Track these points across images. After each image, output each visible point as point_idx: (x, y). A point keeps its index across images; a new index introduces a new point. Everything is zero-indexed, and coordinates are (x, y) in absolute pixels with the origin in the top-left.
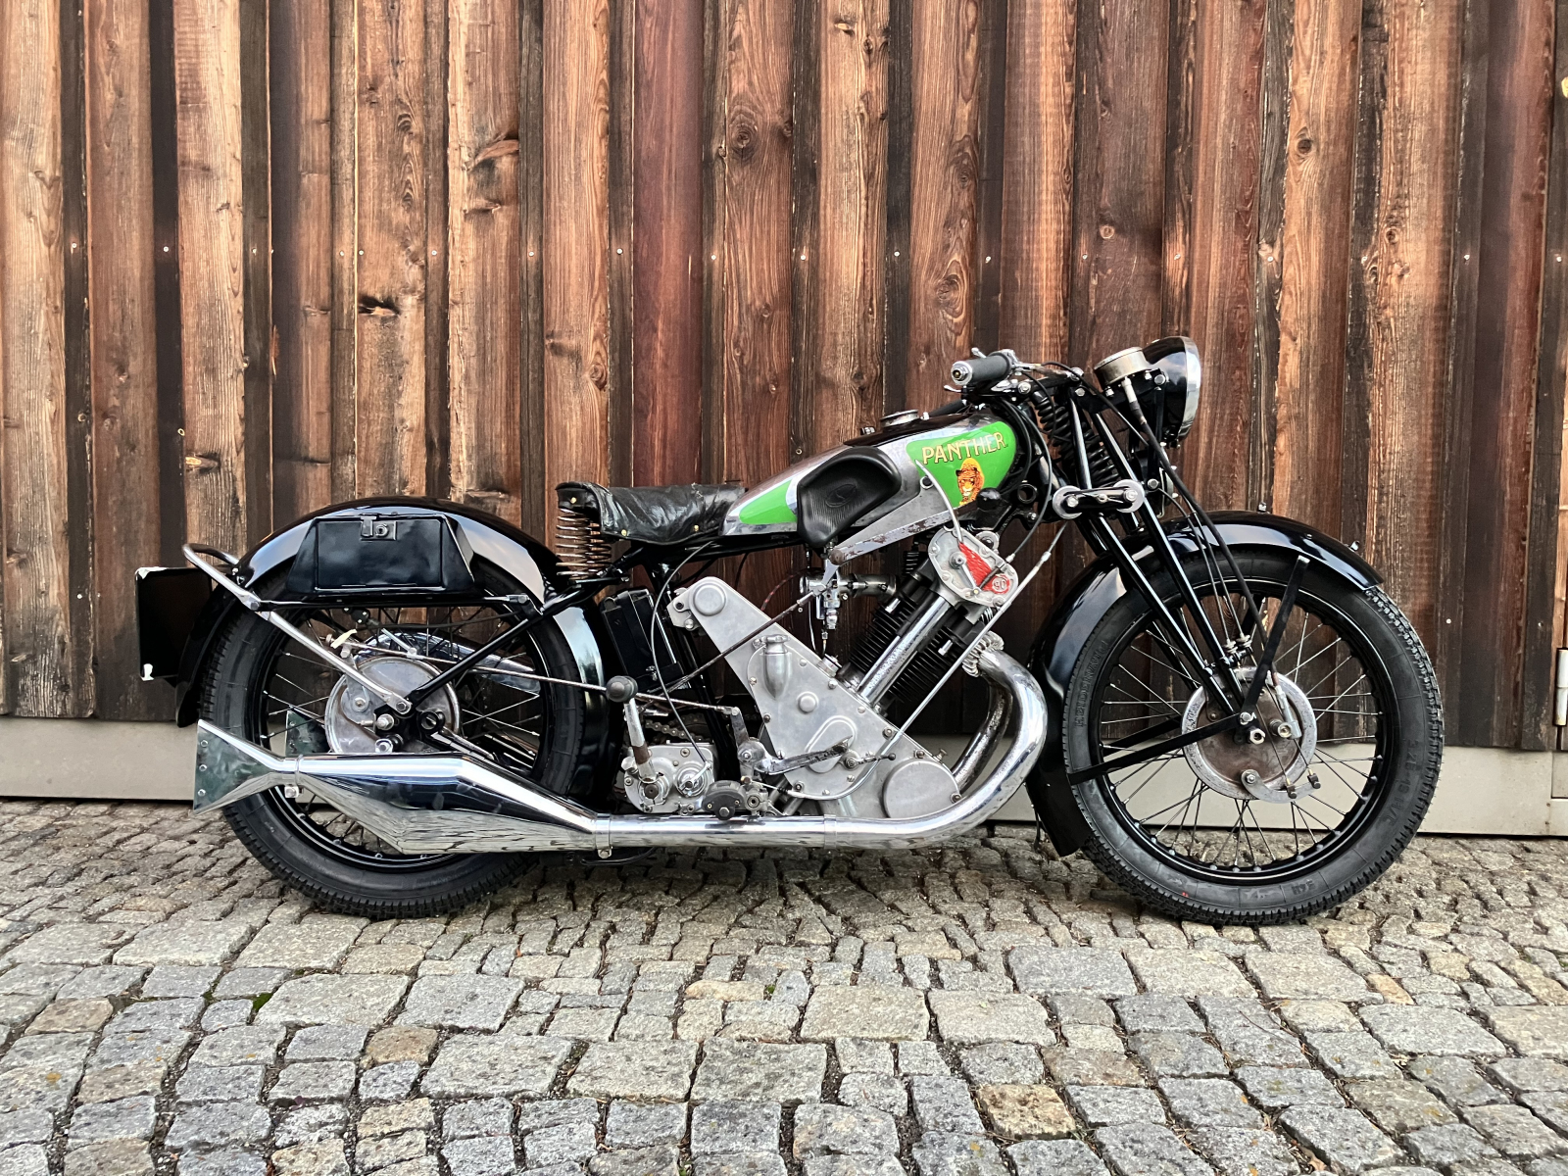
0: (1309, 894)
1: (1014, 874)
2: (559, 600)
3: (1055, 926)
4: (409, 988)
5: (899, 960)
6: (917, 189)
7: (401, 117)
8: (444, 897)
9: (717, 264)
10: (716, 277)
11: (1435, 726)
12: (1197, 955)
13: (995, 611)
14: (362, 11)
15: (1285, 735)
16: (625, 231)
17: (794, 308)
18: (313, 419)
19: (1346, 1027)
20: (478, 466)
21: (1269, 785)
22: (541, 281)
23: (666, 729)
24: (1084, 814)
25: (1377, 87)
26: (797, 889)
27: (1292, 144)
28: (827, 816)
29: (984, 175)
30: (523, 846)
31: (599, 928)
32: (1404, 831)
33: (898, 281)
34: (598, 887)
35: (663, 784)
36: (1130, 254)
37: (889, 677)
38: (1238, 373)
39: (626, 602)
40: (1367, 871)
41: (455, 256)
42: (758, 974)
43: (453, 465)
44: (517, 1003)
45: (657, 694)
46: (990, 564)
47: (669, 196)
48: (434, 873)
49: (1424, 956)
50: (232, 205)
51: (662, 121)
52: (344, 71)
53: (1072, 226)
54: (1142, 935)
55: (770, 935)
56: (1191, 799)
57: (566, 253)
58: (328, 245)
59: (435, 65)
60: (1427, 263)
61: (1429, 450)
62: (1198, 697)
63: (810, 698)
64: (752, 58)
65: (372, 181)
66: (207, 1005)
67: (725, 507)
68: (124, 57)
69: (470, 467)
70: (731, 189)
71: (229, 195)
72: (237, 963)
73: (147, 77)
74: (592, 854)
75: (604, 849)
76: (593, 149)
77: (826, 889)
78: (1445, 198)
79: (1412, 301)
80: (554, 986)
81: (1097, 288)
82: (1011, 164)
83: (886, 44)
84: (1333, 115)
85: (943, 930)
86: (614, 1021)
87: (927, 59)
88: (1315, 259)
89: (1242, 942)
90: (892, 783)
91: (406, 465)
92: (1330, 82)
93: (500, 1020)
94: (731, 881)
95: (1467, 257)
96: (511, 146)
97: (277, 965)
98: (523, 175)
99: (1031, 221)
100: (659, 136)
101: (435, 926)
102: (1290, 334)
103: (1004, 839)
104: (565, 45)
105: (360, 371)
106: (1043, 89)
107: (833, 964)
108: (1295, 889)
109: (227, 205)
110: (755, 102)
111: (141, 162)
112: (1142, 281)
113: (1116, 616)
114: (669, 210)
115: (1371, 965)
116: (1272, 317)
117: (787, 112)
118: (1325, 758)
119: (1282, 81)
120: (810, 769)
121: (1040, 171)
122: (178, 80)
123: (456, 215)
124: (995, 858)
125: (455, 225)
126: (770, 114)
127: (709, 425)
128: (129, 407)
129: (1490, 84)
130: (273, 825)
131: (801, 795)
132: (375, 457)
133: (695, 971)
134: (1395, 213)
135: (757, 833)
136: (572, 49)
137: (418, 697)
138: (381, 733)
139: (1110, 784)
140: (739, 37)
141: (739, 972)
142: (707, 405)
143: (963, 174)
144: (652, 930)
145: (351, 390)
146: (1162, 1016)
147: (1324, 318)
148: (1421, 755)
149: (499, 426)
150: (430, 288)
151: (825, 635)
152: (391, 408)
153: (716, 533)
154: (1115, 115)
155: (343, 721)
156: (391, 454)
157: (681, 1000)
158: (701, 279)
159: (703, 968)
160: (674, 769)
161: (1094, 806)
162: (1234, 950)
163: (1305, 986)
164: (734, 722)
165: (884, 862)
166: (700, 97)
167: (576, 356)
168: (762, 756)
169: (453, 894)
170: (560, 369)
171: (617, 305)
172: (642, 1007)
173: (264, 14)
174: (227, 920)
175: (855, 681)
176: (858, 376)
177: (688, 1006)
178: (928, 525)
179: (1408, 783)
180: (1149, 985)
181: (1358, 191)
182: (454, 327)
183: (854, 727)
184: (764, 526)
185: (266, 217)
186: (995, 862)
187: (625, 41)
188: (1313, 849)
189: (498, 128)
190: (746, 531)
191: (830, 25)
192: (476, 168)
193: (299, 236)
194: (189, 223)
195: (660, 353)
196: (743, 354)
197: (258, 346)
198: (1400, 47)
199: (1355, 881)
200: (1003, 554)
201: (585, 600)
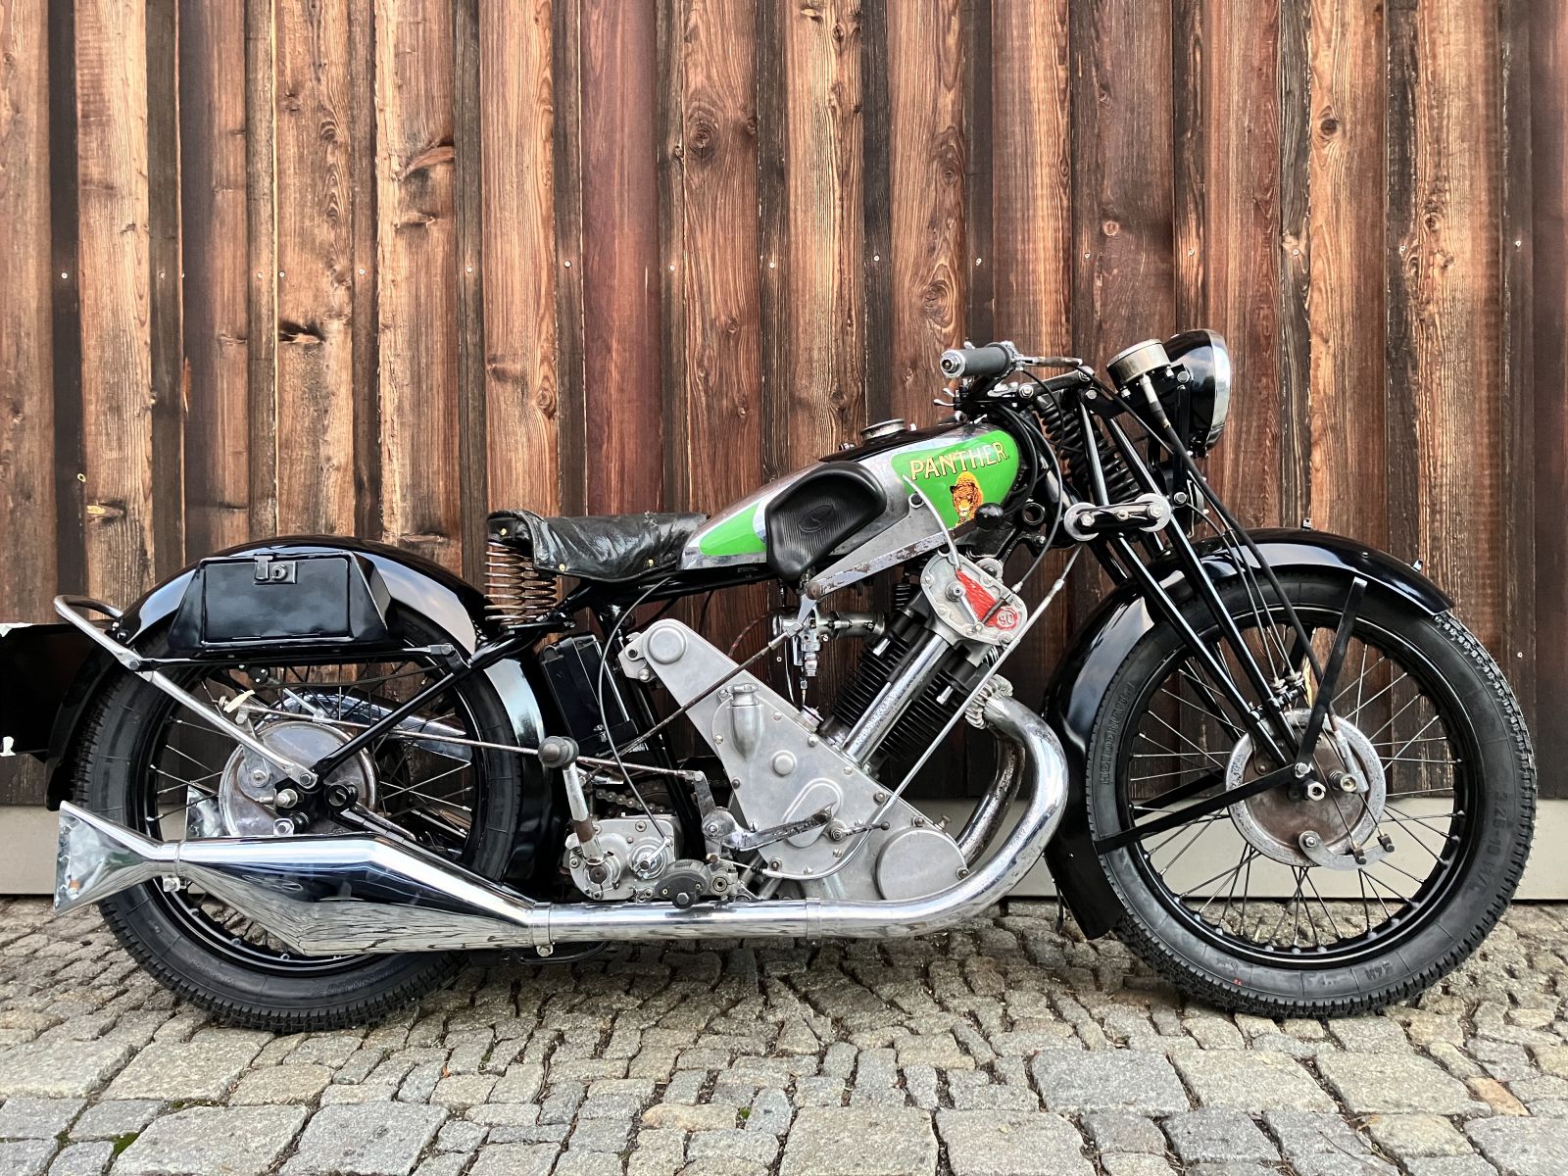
0: (1386, 979)
1: (1032, 959)
2: (490, 649)
3: (1084, 1023)
4: (306, 1122)
5: (900, 1072)
6: (897, 187)
7: (323, 125)
8: (361, 1005)
9: (676, 275)
10: (675, 289)
11: (1526, 774)
12: (1258, 1058)
13: (1000, 649)
14: (280, 11)
15: (1349, 788)
16: (574, 243)
17: (764, 324)
18: (230, 459)
19: (1450, 1148)
20: (414, 508)
21: (1332, 849)
22: (481, 299)
23: (621, 799)
24: (1116, 889)
25: (1407, 59)
26: (779, 984)
27: (1315, 124)
28: (809, 900)
29: (972, 168)
30: (454, 944)
31: (544, 1037)
32: (1496, 901)
33: (879, 288)
34: (546, 987)
35: (613, 865)
36: (1138, 251)
37: (879, 731)
38: (1264, 380)
39: (569, 652)
40: (1455, 950)
41: (385, 275)
42: (730, 1094)
43: (385, 507)
44: (436, 1138)
45: (608, 757)
46: (994, 595)
47: (622, 202)
48: (349, 976)
49: (1530, 1052)
50: (138, 226)
51: (613, 120)
52: (260, 76)
53: (1073, 220)
54: (1189, 1033)
55: (745, 1043)
56: (1238, 868)
57: (508, 267)
58: (245, 266)
59: (360, 66)
60: (1473, 250)
61: (1486, 461)
62: (1243, 747)
63: (787, 758)
64: (711, 48)
65: (292, 194)
66: (61, 1148)
67: (683, 537)
68: (22, 69)
69: (404, 508)
70: (691, 193)
71: (135, 215)
72: (109, 1093)
73: (45, 91)
74: (530, 952)
75: (543, 946)
76: (538, 153)
77: (815, 983)
78: (1490, 180)
79: (1458, 295)
80: (481, 1114)
81: (1103, 289)
82: (1001, 156)
83: (857, 30)
84: (1359, 92)
85: (952, 1031)
86: (551, 1161)
87: (904, 46)
88: (1346, 251)
89: (1310, 1039)
90: (886, 857)
91: (333, 509)
92: (1355, 56)
93: (411, 1162)
94: (702, 976)
95: (1518, 243)
96: (445, 153)
97: (151, 1095)
98: (459, 185)
99: (1026, 219)
100: (609, 137)
101: (349, 1040)
102: (1321, 335)
103: (1021, 918)
104: (504, 42)
105: (281, 406)
106: (1033, 74)
107: (821, 1079)
108: (1369, 974)
109: (133, 227)
110: (715, 97)
111: (38, 182)
112: (1152, 282)
113: (1144, 654)
114: (622, 217)
115: (1469, 1066)
116: (1301, 316)
117: (750, 108)
118: (1396, 816)
119: (1300, 54)
120: (788, 843)
121: (1033, 163)
122: (79, 91)
123: (386, 231)
124: (1011, 941)
125: (385, 242)
126: (732, 110)
127: (671, 453)
128: (24, 451)
129: (1532, 56)
130: (158, 923)
131: (778, 874)
132: (299, 501)
133: (655, 1091)
134: (1434, 198)
135: (725, 923)
136: (512, 46)
137: (326, 767)
138: (282, 811)
139: (1144, 852)
140: (696, 26)
141: (706, 1094)
142: (669, 433)
143: (948, 169)
144: (606, 1039)
145: (270, 426)
146: (1224, 1140)
147: (1359, 317)
148: (1511, 809)
149: (437, 461)
150: (358, 310)
151: (804, 685)
152: (316, 445)
153: (673, 567)
154: (1115, 99)
155: (240, 798)
156: (316, 496)
157: (635, 1131)
158: (659, 294)
159: (664, 1087)
160: (628, 847)
161: (1127, 878)
162: (1302, 1049)
163: (1395, 1096)
164: (697, 788)
165: (882, 949)
166: (654, 93)
167: (521, 381)
168: (731, 828)
169: (371, 1001)
170: (502, 396)
171: (565, 322)
172: (588, 1140)
173: (172, 18)
174: (104, 1039)
175: (840, 737)
176: (838, 395)
177: (643, 1138)
178: (920, 550)
179: (1499, 843)
180: (1203, 1098)
181: (1392, 174)
182: (385, 353)
183: (839, 792)
184: (728, 558)
185: (175, 238)
186: (1010, 946)
187: (570, 34)
188: (1387, 923)
189: (431, 134)
190: (708, 564)
191: (796, 11)
192: (407, 178)
193: (213, 259)
194: (91, 246)
195: (615, 374)
196: (707, 375)
197: (167, 380)
198: (1430, 15)
199: (1441, 962)
200: (1009, 582)
201: (524, 649)
